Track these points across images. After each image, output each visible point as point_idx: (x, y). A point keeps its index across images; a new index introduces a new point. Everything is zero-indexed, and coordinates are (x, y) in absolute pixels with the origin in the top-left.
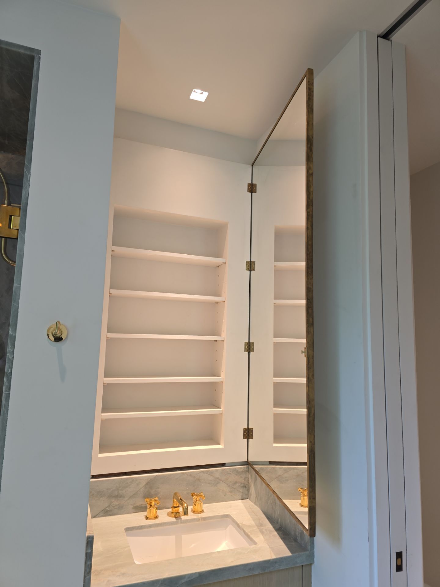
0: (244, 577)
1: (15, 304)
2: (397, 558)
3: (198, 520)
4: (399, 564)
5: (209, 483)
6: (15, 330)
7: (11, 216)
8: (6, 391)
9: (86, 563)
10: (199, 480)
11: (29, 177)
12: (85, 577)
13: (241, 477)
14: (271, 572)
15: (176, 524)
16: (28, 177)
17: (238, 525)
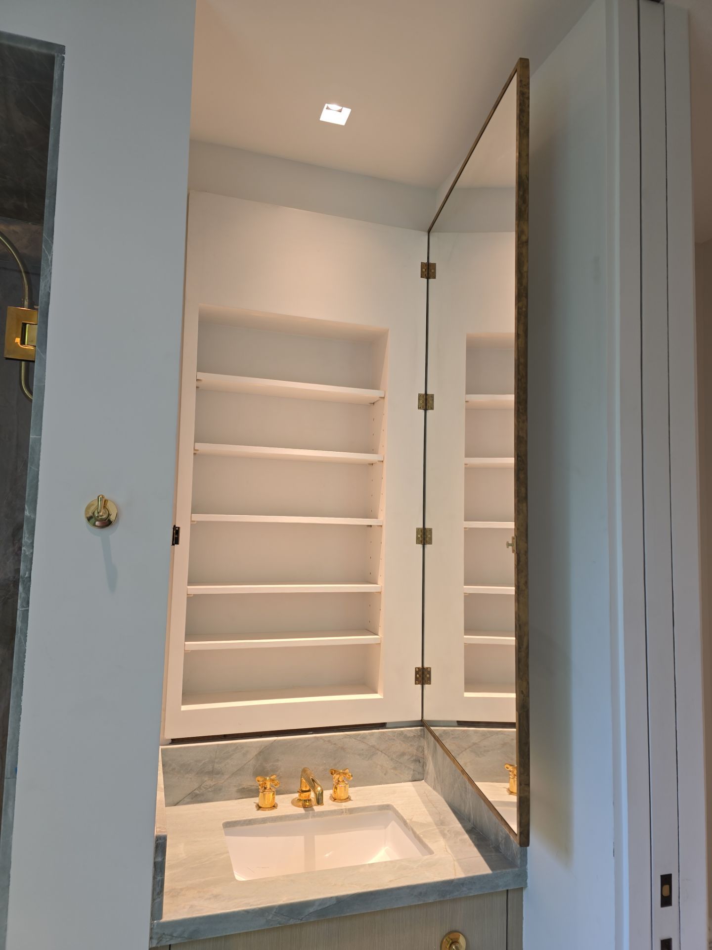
0: (410, 907)
1: (33, 468)
2: (662, 885)
3: (341, 812)
4: (666, 894)
5: (359, 755)
6: (34, 510)
7: (24, 325)
8: (23, 607)
9: (154, 878)
10: (343, 749)
11: (50, 260)
12: (153, 900)
13: (411, 745)
14: (454, 900)
15: (306, 818)
16: (48, 259)
17: (405, 822)
